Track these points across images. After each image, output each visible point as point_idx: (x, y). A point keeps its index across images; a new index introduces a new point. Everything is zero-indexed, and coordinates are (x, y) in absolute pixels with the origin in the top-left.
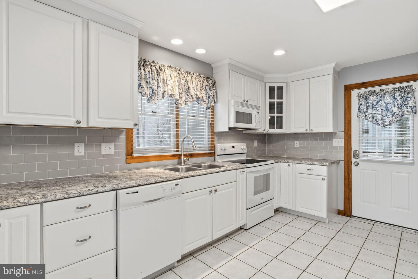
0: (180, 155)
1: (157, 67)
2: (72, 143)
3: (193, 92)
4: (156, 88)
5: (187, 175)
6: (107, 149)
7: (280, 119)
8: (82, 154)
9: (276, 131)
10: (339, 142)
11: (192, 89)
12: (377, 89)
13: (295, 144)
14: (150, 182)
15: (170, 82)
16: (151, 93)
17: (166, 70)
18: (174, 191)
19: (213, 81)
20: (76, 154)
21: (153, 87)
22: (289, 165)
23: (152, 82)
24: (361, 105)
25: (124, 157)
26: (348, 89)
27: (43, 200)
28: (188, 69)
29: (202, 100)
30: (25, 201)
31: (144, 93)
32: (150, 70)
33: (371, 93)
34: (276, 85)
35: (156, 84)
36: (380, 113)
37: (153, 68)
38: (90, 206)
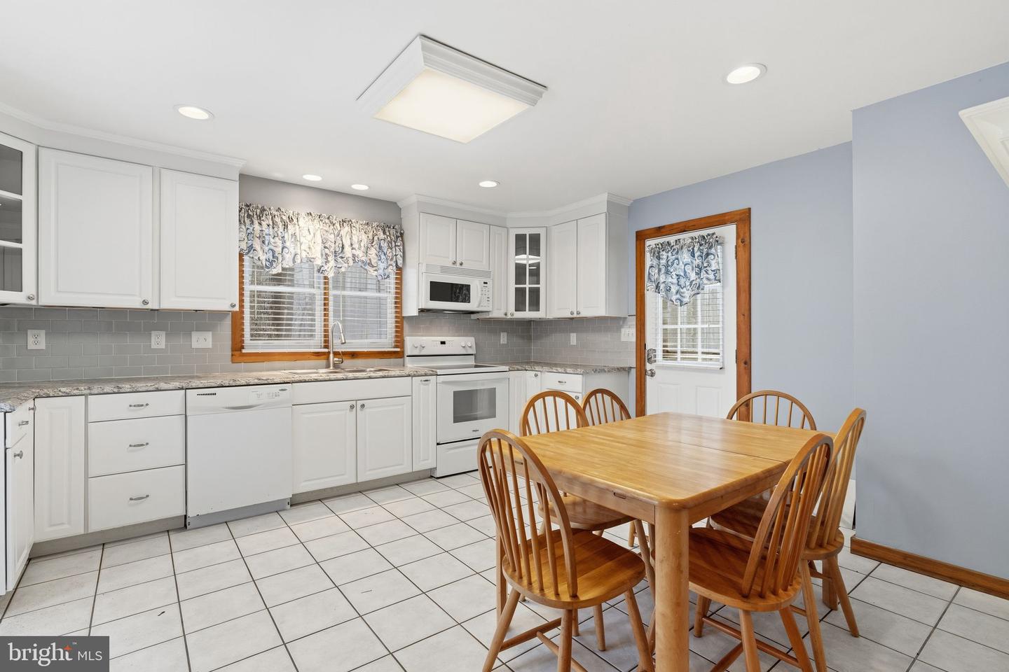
0: (329, 353)
1: (284, 218)
2: (148, 331)
3: (348, 252)
4: (280, 249)
5: (305, 378)
6: (202, 340)
7: (535, 293)
8: (163, 346)
9: (527, 314)
10: (629, 334)
11: (347, 249)
12: (672, 239)
13: (571, 337)
14: (238, 383)
15: (306, 240)
16: (271, 258)
17: (301, 220)
18: (277, 399)
19: (397, 232)
20: (154, 346)
21: (275, 249)
22: (536, 375)
23: (272, 240)
24: (652, 267)
25: (230, 353)
26: (641, 237)
27: (88, 392)
28: (347, 216)
29: (370, 264)
30: (67, 391)
31: (257, 258)
32: (271, 224)
33: (664, 247)
34: (527, 232)
35: (280, 243)
36: (675, 281)
37: (277, 219)
38: (147, 405)
